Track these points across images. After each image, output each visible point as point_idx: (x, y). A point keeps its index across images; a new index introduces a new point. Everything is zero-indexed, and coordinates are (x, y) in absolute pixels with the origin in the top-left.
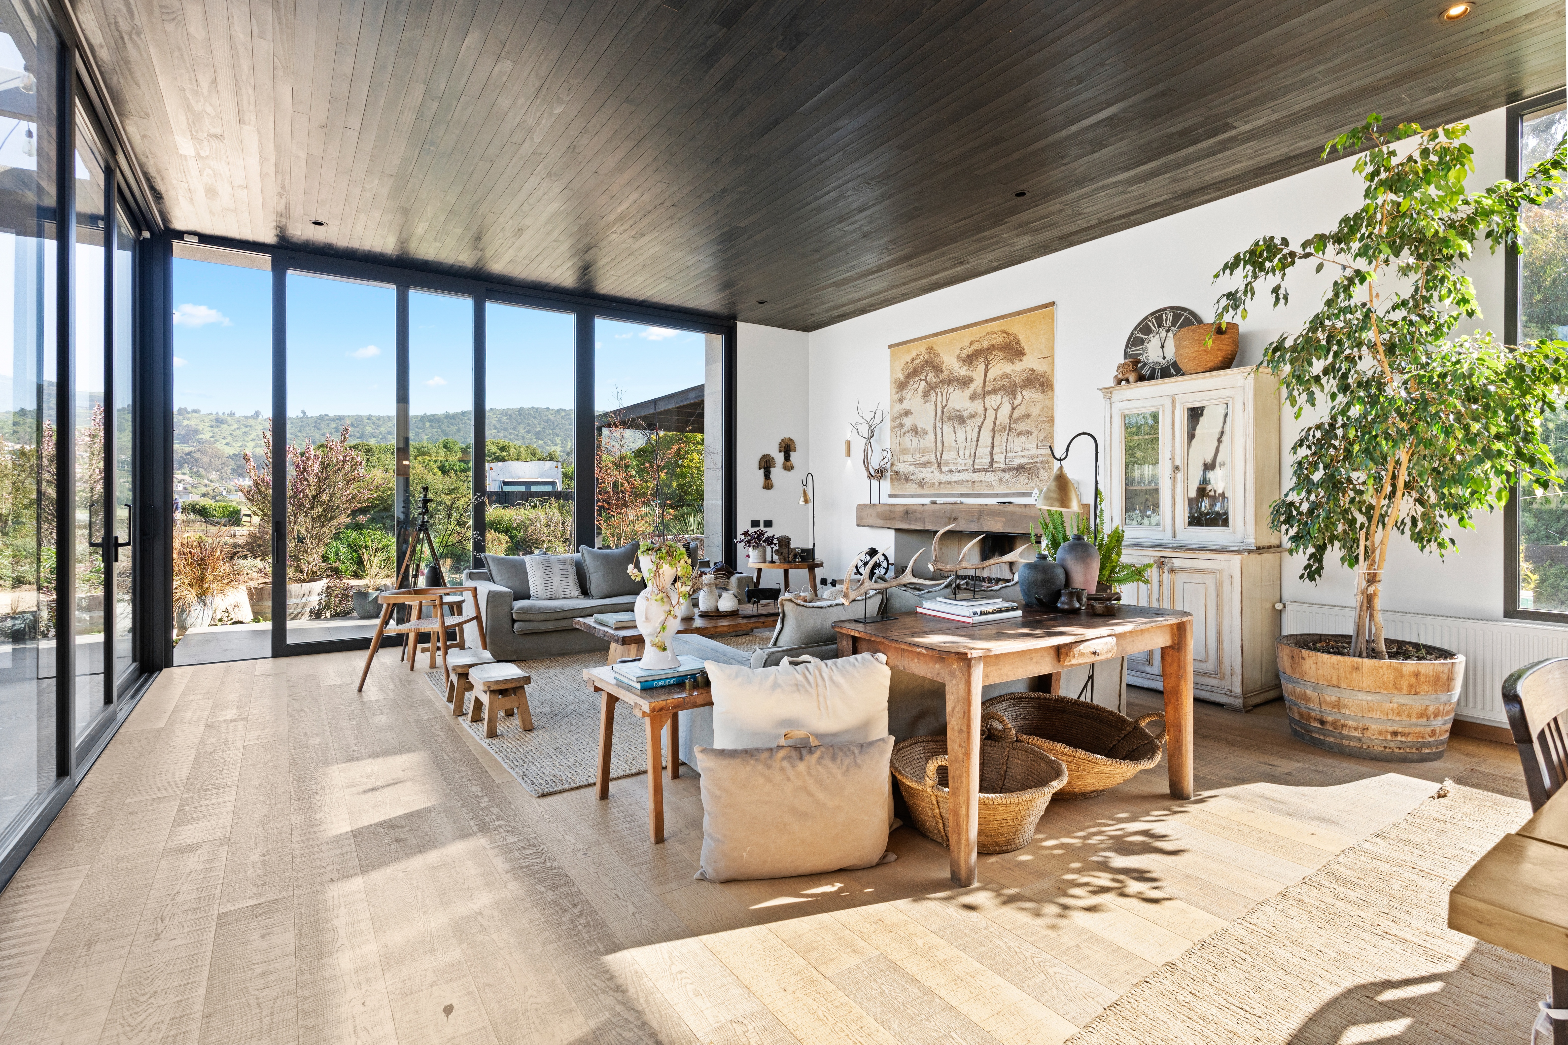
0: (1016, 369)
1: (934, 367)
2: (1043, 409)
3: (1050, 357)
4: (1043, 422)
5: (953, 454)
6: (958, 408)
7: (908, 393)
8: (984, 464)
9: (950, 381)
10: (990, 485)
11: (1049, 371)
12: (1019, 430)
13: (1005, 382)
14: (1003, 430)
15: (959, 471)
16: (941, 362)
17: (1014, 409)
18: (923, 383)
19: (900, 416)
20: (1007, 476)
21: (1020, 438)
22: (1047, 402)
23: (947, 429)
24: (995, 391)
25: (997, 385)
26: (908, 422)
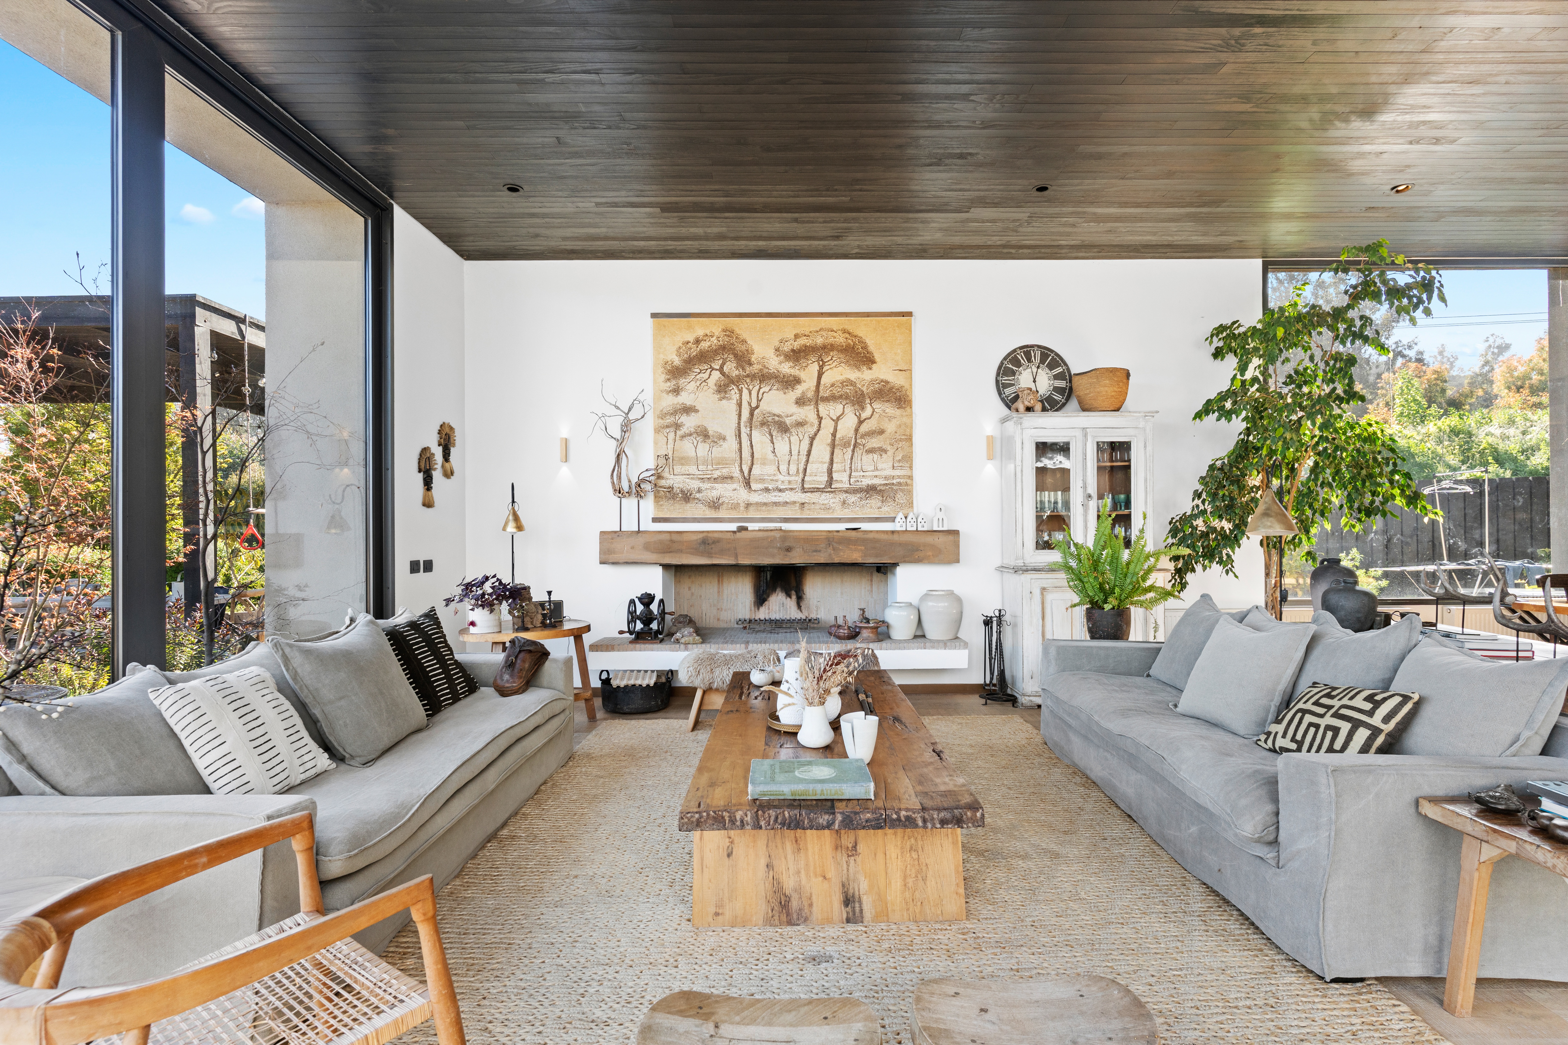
0: (864, 377)
1: (736, 356)
2: (900, 426)
3: (907, 371)
4: (901, 440)
5: (771, 469)
6: (777, 412)
7: (689, 384)
8: (821, 482)
9: (764, 377)
10: (827, 509)
11: (907, 386)
12: (869, 446)
13: (848, 390)
14: (846, 445)
15: (780, 490)
16: (749, 352)
17: (861, 422)
18: (716, 375)
19: (675, 412)
20: (852, 498)
21: (870, 456)
22: (905, 419)
23: (759, 437)
24: (833, 398)
25: (837, 391)
26: (689, 422)
